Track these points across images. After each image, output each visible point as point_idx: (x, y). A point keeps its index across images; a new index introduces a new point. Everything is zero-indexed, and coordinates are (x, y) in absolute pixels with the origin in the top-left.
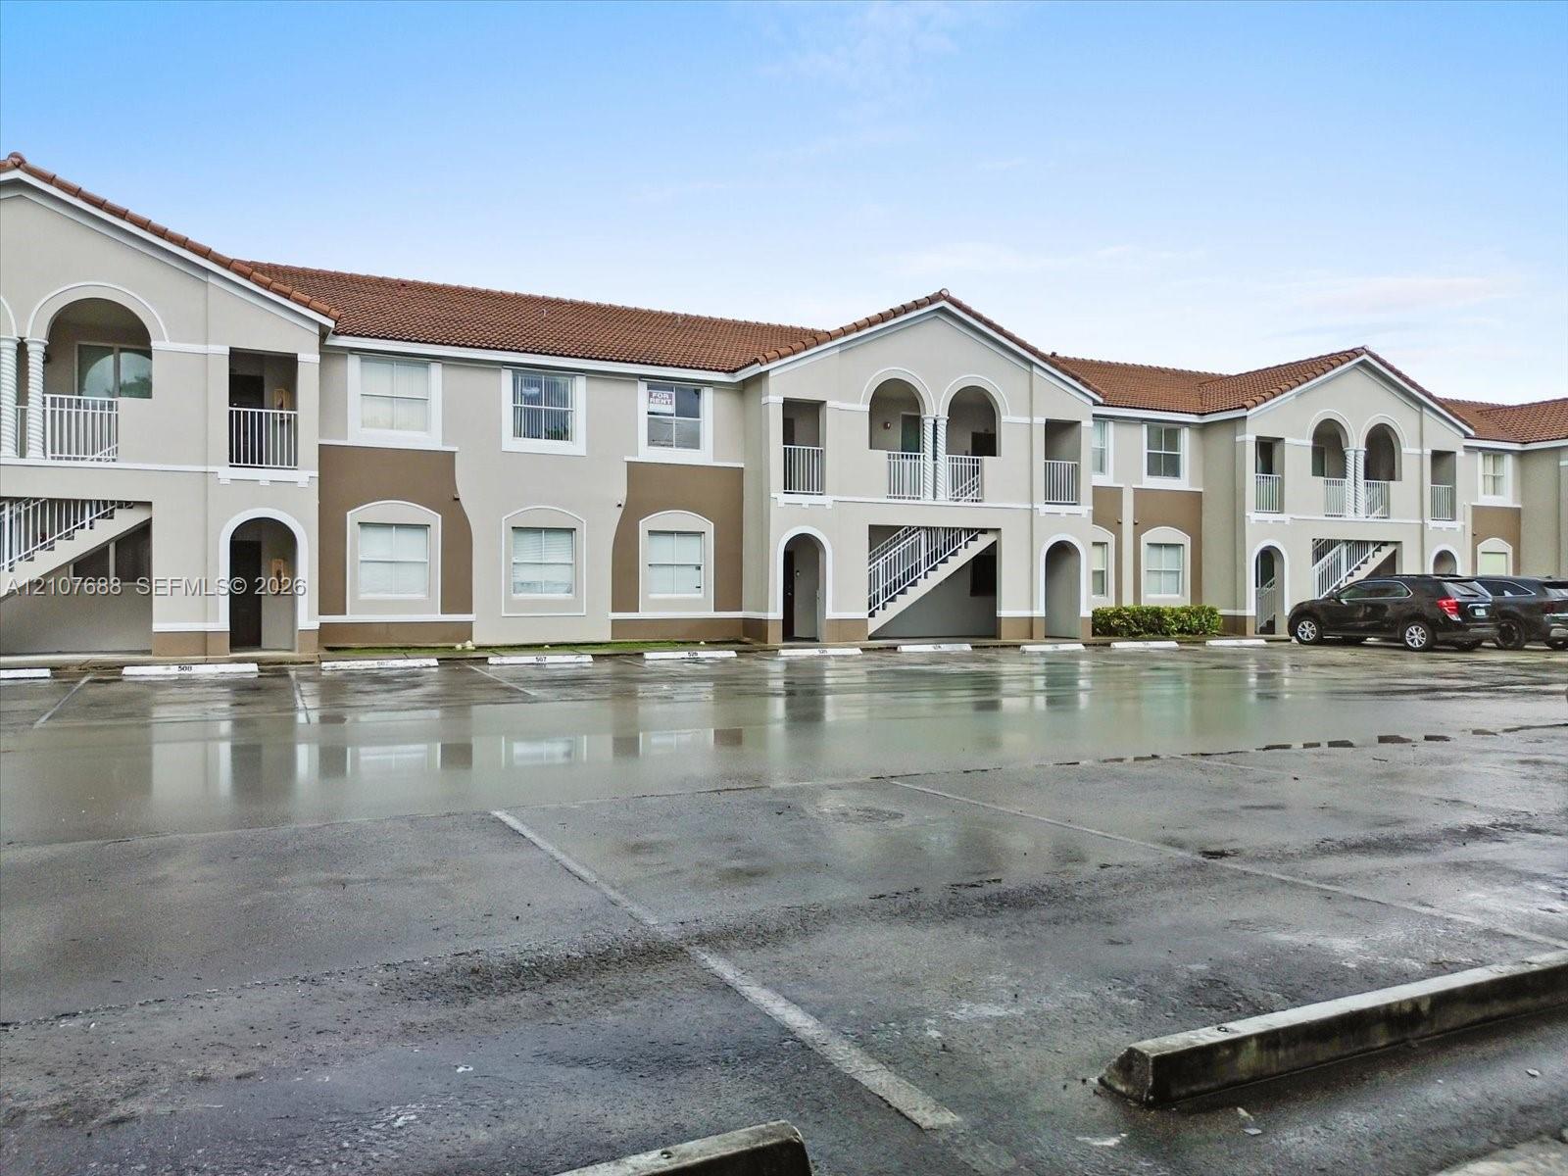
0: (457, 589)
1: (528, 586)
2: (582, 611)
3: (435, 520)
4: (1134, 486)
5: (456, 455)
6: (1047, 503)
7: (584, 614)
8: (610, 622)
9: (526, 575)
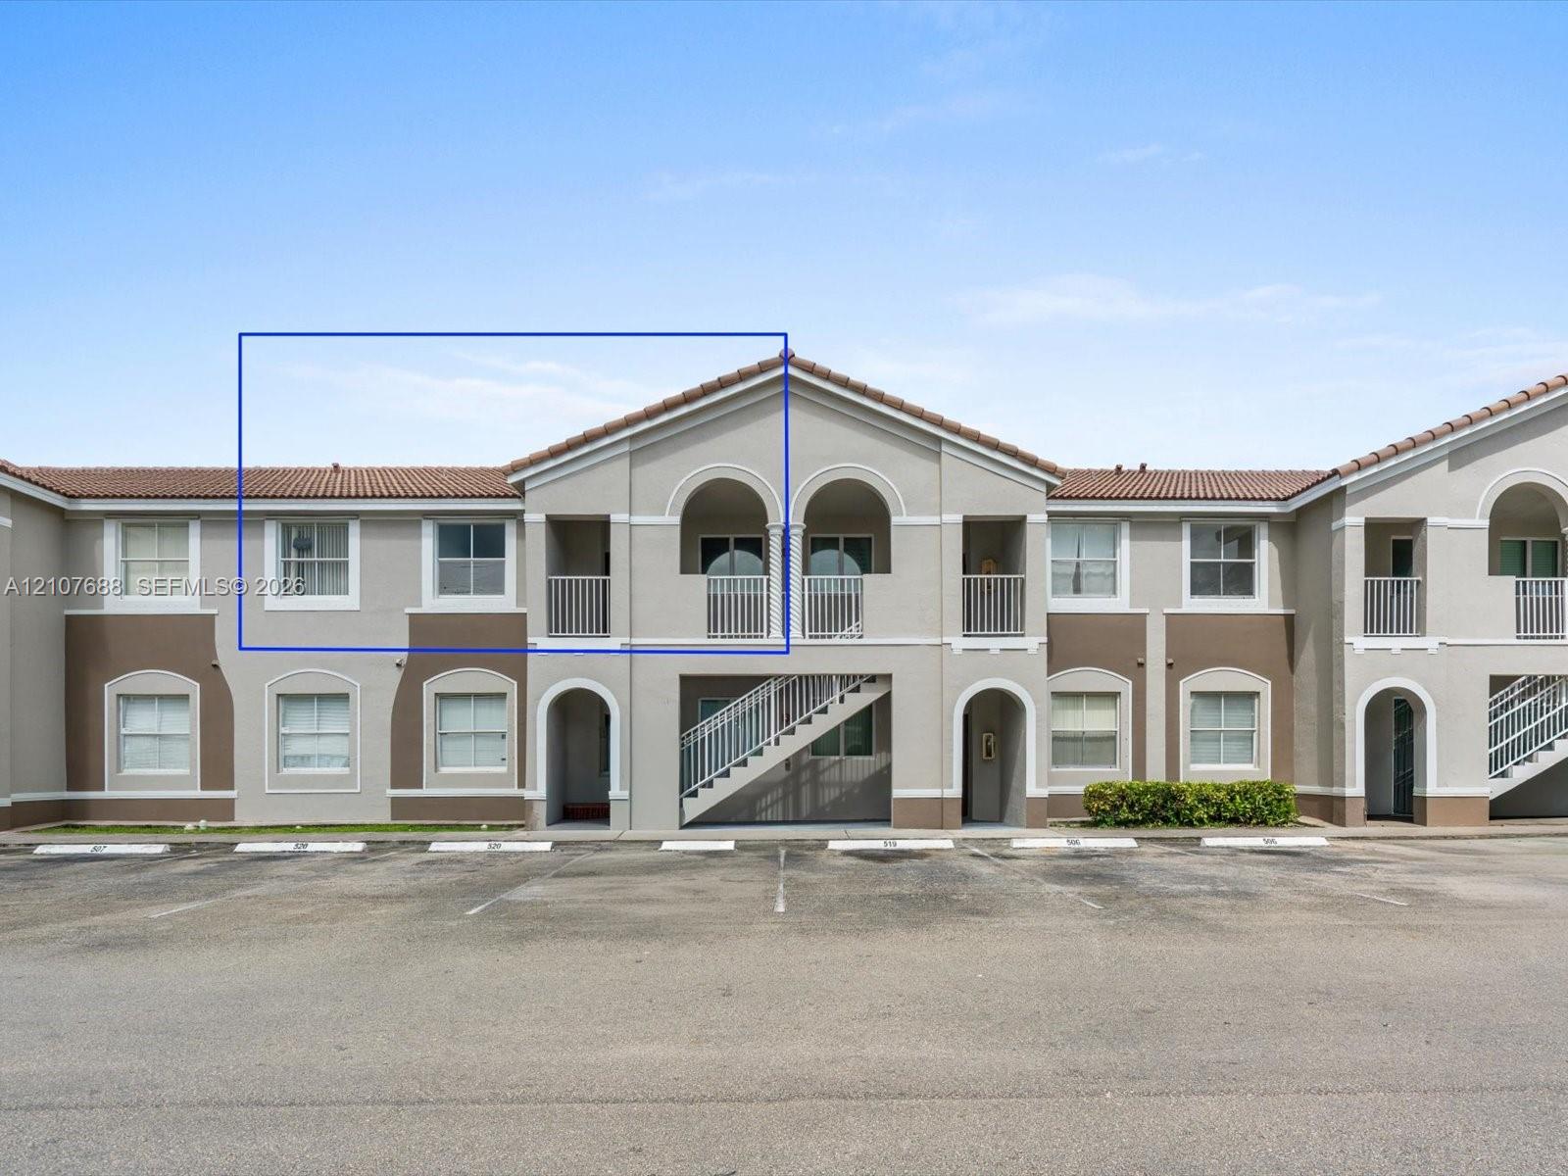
0: (217, 764)
1: (304, 760)
2: (356, 788)
3: (194, 688)
4: (1166, 611)
5: (217, 618)
6: (965, 636)
7: (358, 790)
8: (390, 800)
9: (296, 747)
